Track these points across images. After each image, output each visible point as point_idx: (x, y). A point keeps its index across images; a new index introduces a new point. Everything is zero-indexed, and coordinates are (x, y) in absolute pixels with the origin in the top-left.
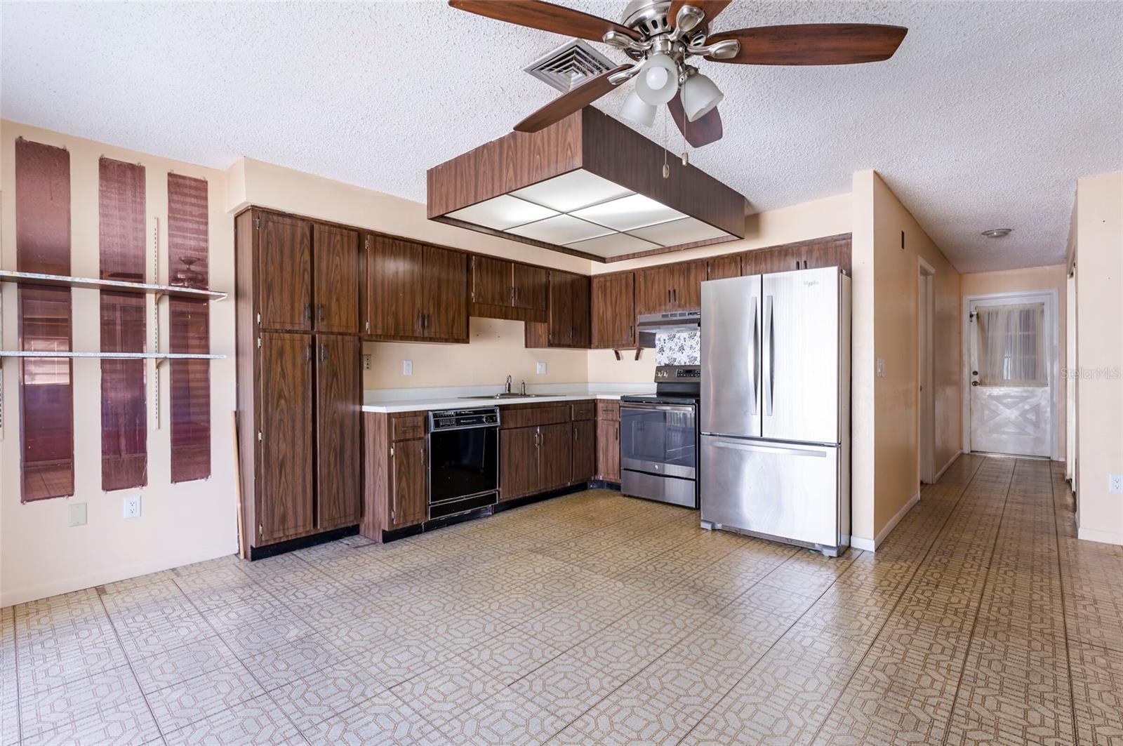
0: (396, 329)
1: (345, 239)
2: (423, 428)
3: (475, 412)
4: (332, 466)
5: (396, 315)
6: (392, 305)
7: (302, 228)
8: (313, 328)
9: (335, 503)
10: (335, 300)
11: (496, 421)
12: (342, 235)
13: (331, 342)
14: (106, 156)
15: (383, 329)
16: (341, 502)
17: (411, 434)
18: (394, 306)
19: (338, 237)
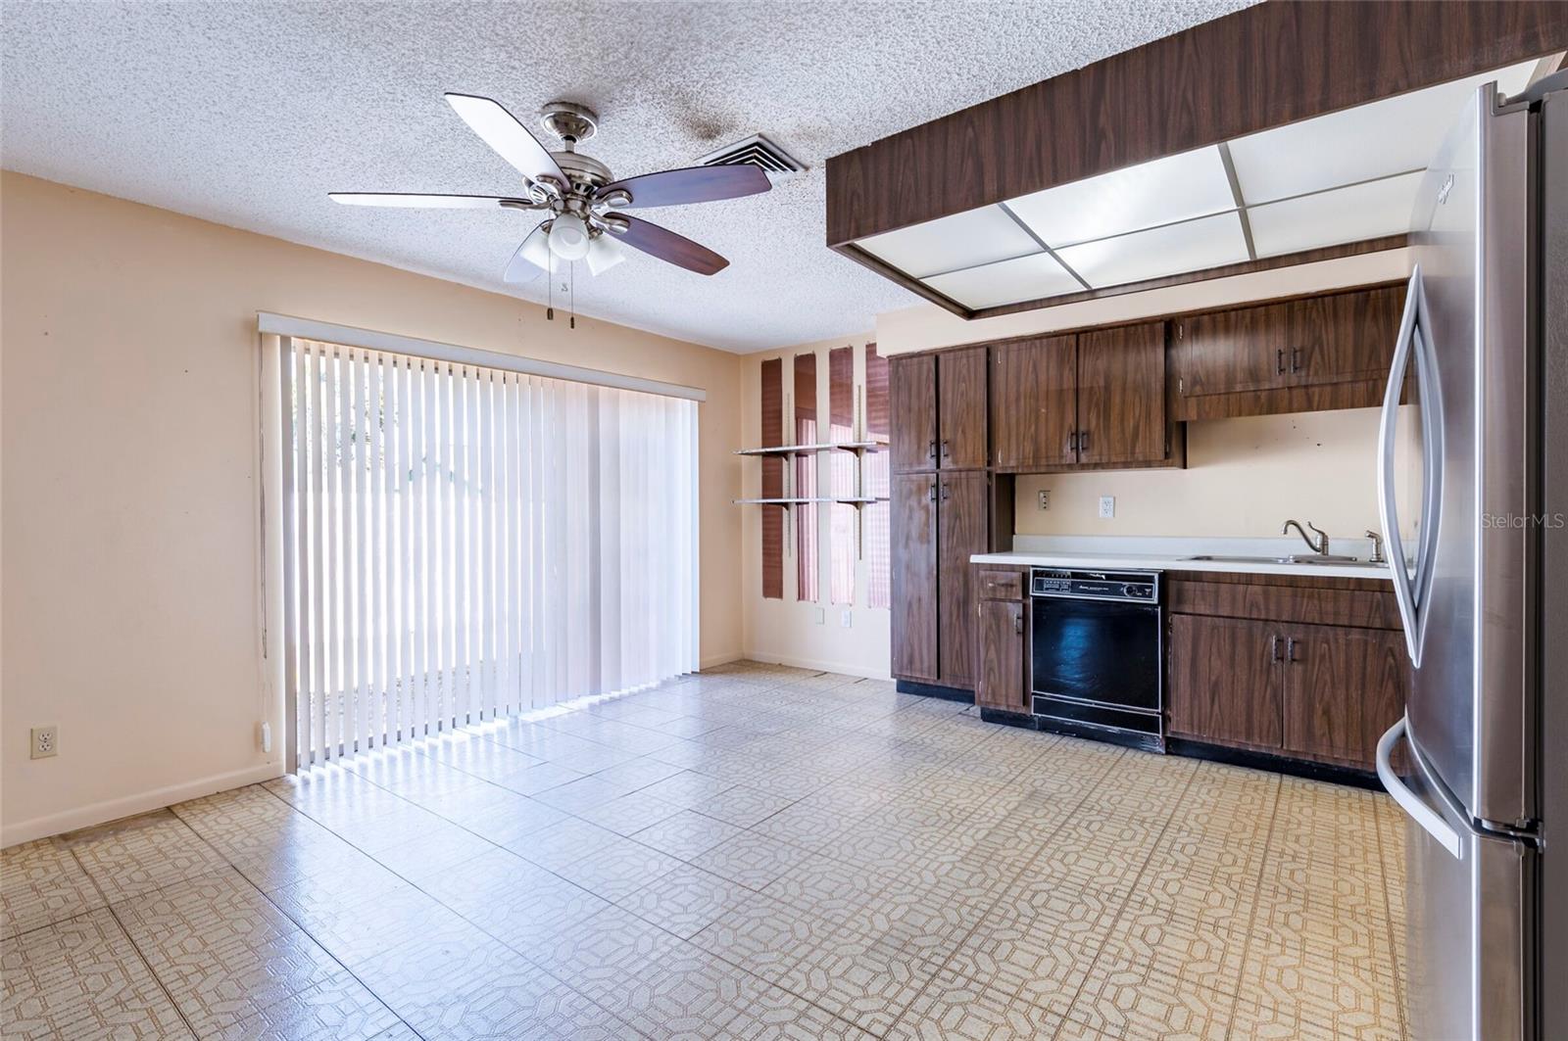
0: (1036, 457)
1: (972, 360)
2: (1020, 588)
3: (1109, 577)
4: (954, 617)
5: (1035, 440)
6: (1030, 427)
7: (928, 363)
8: (938, 466)
9: (957, 658)
10: (960, 431)
11: (1150, 596)
12: (968, 357)
13: (954, 481)
14: (834, 348)
15: (1018, 459)
16: (965, 659)
17: (1003, 594)
18: (1033, 428)
19: (964, 361)
